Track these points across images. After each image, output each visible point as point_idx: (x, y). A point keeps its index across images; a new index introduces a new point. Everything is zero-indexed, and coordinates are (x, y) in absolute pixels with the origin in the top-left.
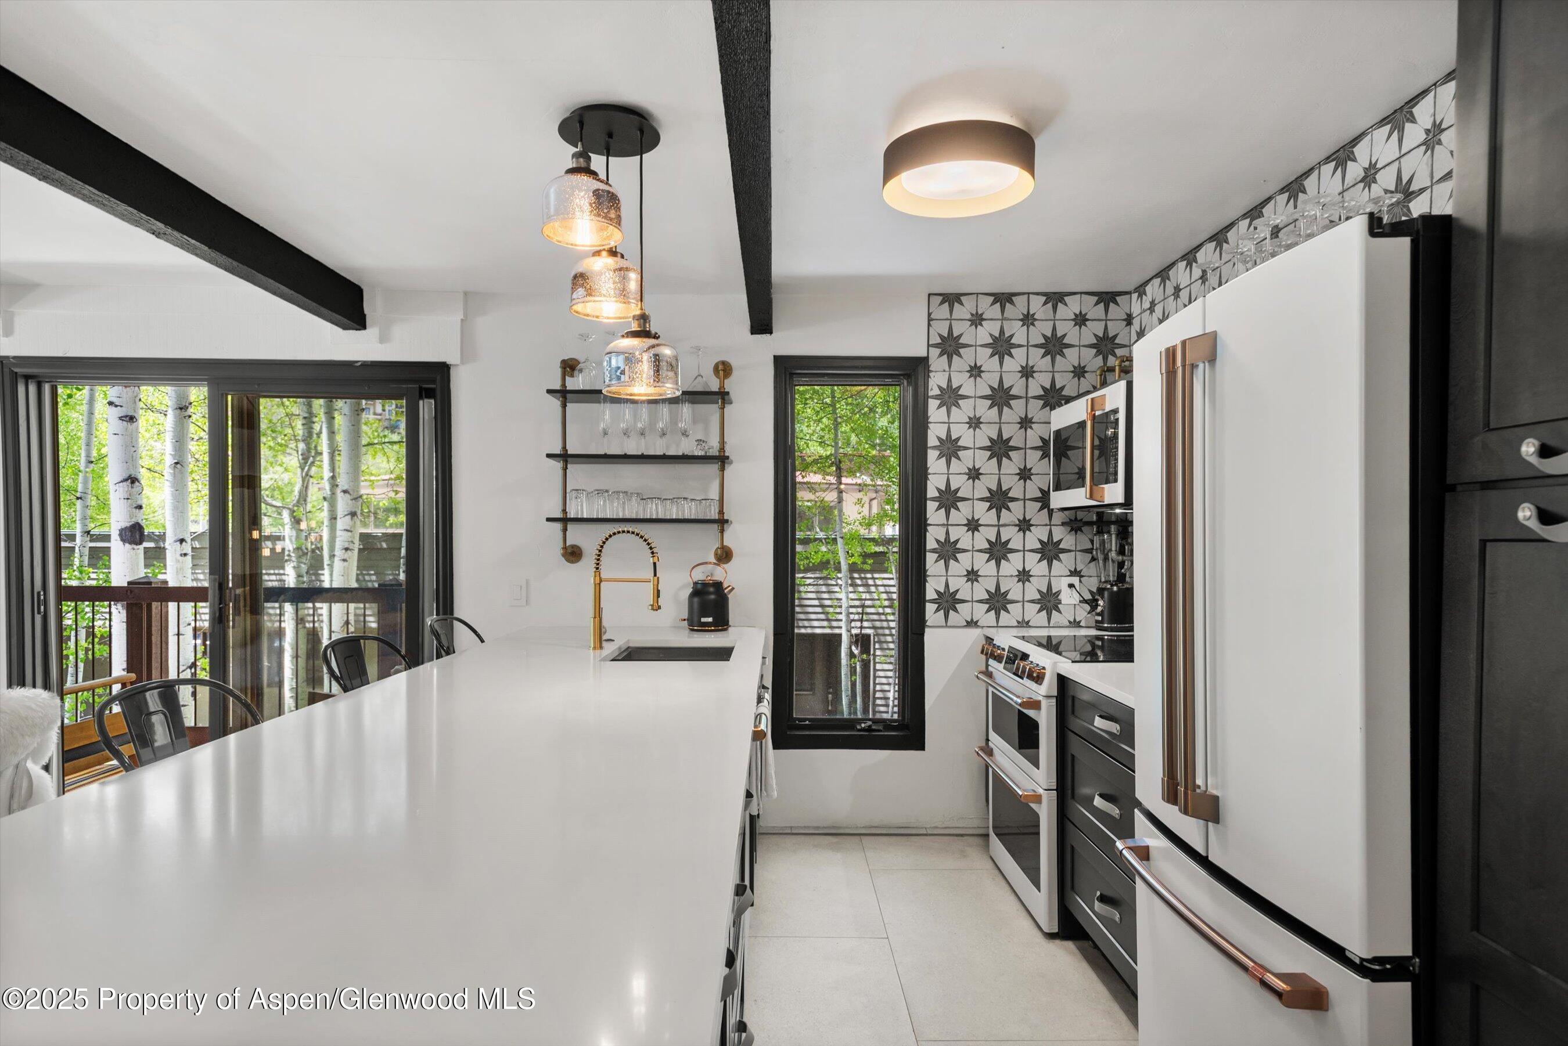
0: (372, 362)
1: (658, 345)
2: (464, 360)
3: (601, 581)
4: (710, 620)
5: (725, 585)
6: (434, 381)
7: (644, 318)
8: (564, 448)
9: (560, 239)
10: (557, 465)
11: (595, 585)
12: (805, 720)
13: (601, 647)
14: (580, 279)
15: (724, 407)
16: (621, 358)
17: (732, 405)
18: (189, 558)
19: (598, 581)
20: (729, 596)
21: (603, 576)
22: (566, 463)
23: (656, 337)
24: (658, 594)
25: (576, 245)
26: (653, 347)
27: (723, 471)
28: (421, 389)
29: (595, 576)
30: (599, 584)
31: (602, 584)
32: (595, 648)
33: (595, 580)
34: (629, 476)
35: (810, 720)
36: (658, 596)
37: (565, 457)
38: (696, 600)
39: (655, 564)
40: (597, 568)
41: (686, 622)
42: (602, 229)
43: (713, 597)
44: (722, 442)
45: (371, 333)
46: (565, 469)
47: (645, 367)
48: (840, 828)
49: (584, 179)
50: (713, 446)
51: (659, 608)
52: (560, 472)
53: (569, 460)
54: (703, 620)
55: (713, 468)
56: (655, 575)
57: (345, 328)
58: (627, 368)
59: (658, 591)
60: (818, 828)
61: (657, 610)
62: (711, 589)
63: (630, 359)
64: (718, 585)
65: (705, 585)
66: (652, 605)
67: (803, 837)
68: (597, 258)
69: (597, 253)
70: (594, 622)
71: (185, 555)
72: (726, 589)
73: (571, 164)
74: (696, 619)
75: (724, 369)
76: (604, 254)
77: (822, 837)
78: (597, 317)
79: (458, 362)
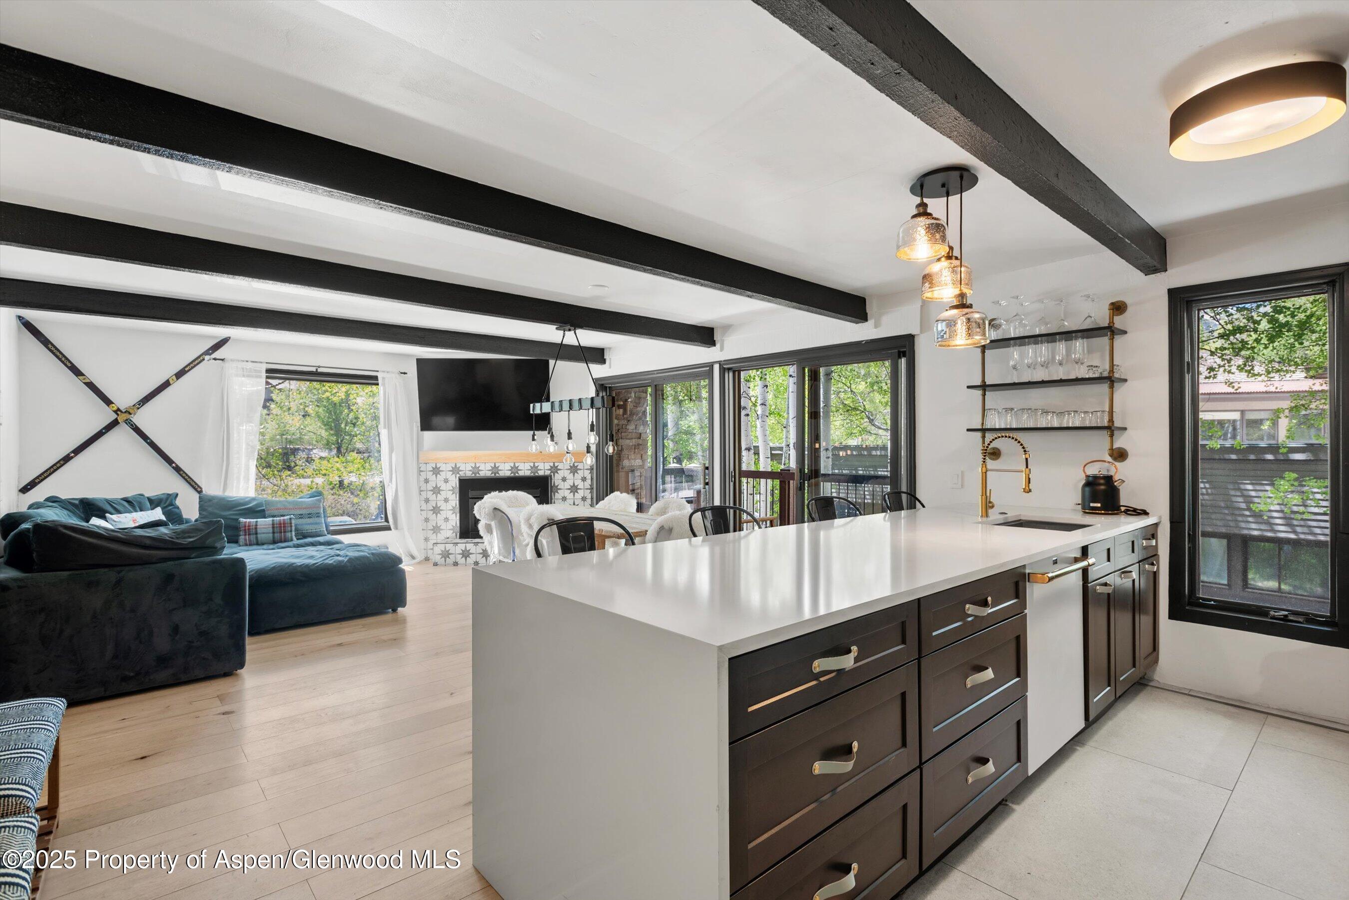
0: (871, 340)
1: (972, 312)
2: (922, 331)
3: (987, 471)
4: (1099, 505)
5: (1116, 478)
6: (905, 347)
7: (962, 295)
8: (983, 381)
9: (908, 257)
10: (979, 393)
11: (982, 473)
12: (1210, 600)
13: (987, 516)
14: (927, 278)
15: (1113, 338)
16: (944, 323)
17: (1128, 334)
18: (830, 459)
19: (984, 470)
20: (1120, 488)
21: (989, 467)
22: (984, 391)
23: (970, 306)
24: (1029, 481)
25: (918, 259)
26: (967, 314)
27: (1113, 388)
28: (899, 352)
29: (982, 467)
30: (986, 473)
31: (988, 473)
32: (982, 516)
33: (982, 469)
34: (1036, 397)
35: (1215, 601)
36: (1029, 483)
37: (984, 387)
38: (1087, 489)
39: (1027, 459)
40: (984, 462)
41: (1080, 506)
42: (932, 247)
43: (1102, 487)
44: (1112, 365)
45: (870, 323)
46: (984, 395)
47: (961, 327)
48: (1245, 702)
49: (922, 220)
50: (1104, 368)
51: (1030, 491)
52: (981, 398)
53: (987, 388)
54: (1092, 505)
55: (1104, 388)
56: (1027, 467)
57: (857, 323)
58: (948, 330)
59: (1029, 479)
60: (1221, 697)
61: (1028, 492)
62: (1102, 481)
63: (951, 323)
64: (1109, 479)
65: (1095, 477)
66: (1024, 489)
67: (1199, 700)
68: (938, 263)
69: (939, 260)
70: (982, 498)
71: (828, 458)
72: (1116, 481)
73: (915, 212)
74: (1087, 503)
75: (1118, 308)
76: (943, 259)
77: (1221, 705)
78: (942, 299)
79: (919, 333)
